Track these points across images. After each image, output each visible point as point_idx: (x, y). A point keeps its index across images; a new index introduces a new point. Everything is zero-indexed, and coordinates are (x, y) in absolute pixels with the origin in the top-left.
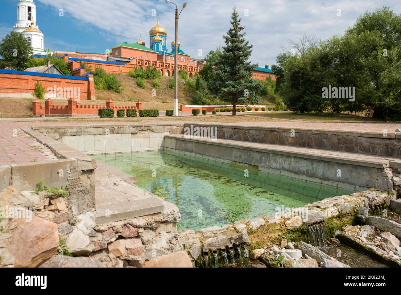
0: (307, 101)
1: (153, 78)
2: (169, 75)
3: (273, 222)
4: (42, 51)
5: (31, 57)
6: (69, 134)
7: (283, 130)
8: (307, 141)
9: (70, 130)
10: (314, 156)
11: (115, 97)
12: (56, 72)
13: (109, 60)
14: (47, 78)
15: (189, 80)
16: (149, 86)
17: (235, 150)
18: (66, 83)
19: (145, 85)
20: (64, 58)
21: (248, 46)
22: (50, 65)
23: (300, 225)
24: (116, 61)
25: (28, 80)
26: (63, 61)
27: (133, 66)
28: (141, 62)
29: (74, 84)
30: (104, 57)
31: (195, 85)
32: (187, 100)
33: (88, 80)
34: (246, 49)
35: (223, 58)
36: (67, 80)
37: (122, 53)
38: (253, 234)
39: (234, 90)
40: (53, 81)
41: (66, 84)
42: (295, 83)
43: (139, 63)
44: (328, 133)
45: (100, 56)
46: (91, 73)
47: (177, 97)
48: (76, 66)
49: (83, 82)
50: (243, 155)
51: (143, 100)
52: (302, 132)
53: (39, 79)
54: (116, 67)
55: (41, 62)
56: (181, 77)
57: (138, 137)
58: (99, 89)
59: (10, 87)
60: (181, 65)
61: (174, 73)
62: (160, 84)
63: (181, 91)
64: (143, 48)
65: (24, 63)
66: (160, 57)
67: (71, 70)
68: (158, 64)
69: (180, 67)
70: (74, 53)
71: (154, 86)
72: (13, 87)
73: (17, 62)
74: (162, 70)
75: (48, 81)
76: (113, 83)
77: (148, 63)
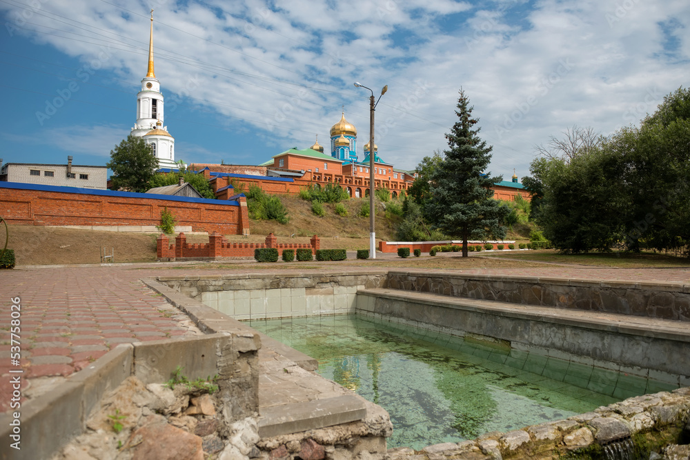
0: (584, 233)
1: (336, 201)
2: (361, 195)
3: (543, 438)
4: (171, 163)
5: (156, 172)
6: (211, 288)
7: (550, 283)
8: (591, 301)
9: (214, 283)
10: (605, 326)
11: (278, 230)
12: (192, 194)
13: (270, 175)
14: (178, 203)
15: (392, 203)
16: (330, 213)
17: (471, 314)
18: (206, 209)
19: (324, 212)
20: (204, 173)
21: (485, 148)
22: (183, 185)
23: (589, 443)
24: (281, 175)
25: (151, 206)
26: (203, 177)
27: (306, 183)
28: (318, 177)
29: (218, 211)
30: (263, 171)
31: (401, 210)
32: (389, 234)
33: (239, 206)
34: (481, 153)
35: (446, 168)
36: (207, 206)
37: (290, 163)
38: (510, 457)
39: (465, 218)
40: (187, 208)
41: (207, 211)
42: (562, 204)
43: (314, 178)
44: (626, 287)
45: (257, 170)
46: (243, 195)
47: (374, 230)
48: (221, 184)
49: (232, 208)
50: (484, 323)
51: (322, 234)
52: (582, 285)
53: (167, 205)
54: (281, 185)
55: (170, 179)
56: (380, 199)
57: (316, 293)
58: (254, 218)
59: (124, 216)
60: (380, 181)
61: (368, 192)
62: (346, 210)
63: (380, 220)
64: (319, 156)
65: (145, 182)
66: (347, 169)
67: (214, 191)
68: (344, 179)
69: (378, 183)
70: (219, 165)
71: (338, 213)
72: (130, 216)
73: (136, 179)
74: (350, 189)
75: (180, 207)
76: (276, 210)
77: (328, 177)
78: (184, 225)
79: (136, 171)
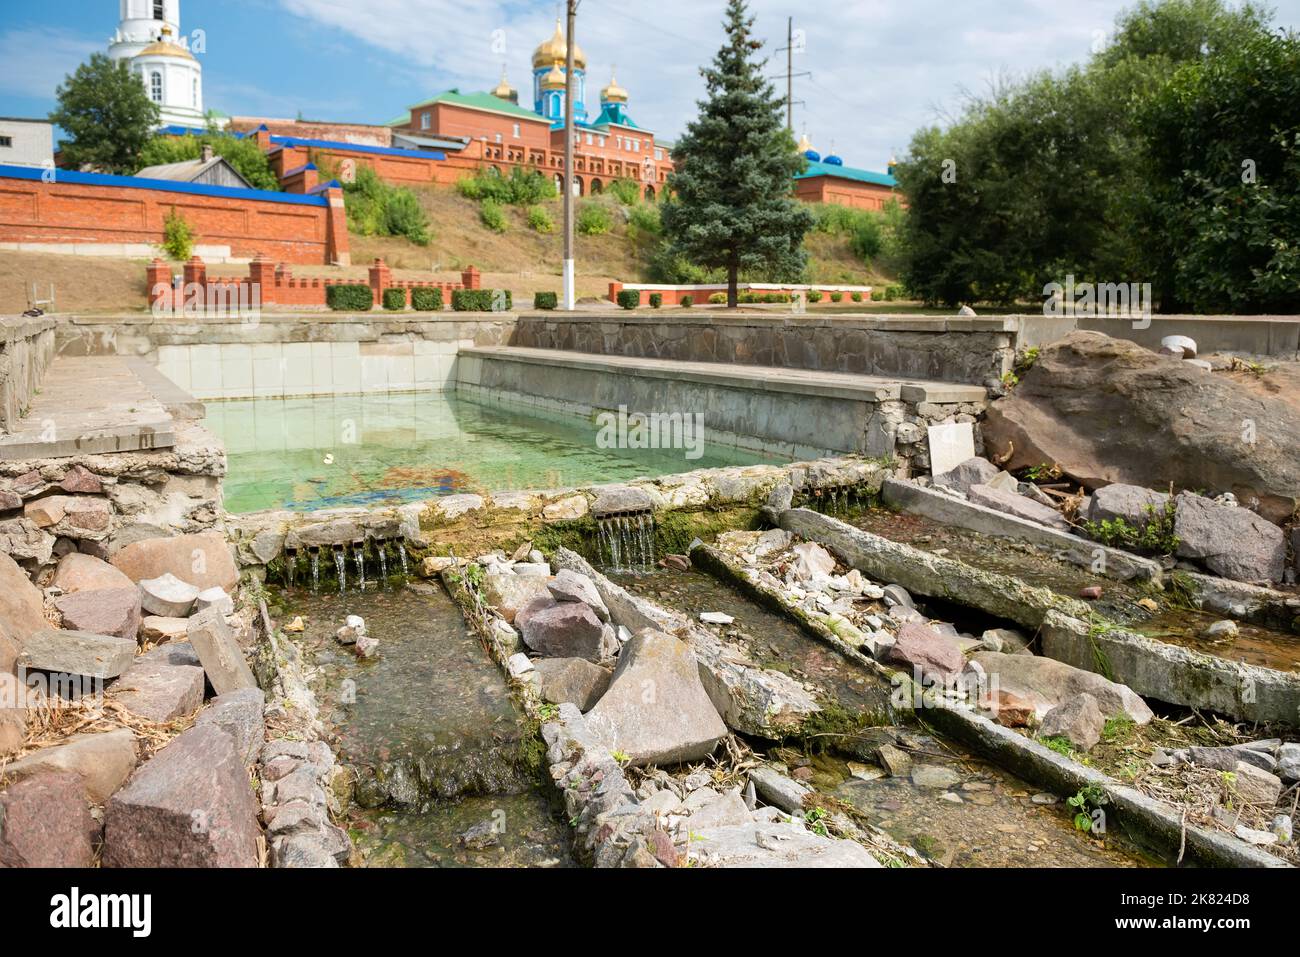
1: (530, 202)
2: (582, 192)
3: (506, 506)
4: (196, 117)
5: (158, 134)
6: (177, 339)
7: (724, 323)
8: (773, 349)
10: (751, 381)
11: (410, 258)
12: (229, 181)
13: (398, 144)
14: (199, 198)
15: (641, 208)
16: (518, 225)
17: (601, 376)
18: (259, 212)
19: (505, 222)
20: (257, 138)
21: (773, 98)
22: (211, 160)
23: (580, 515)
24: (420, 147)
25: (142, 202)
26: (254, 146)
27: (471, 164)
28: (495, 153)
29: (283, 217)
30: (384, 136)
31: (658, 224)
32: (632, 269)
33: (327, 206)
34: (766, 109)
35: (699, 134)
36: (262, 206)
37: (443, 123)
38: (445, 527)
39: (728, 232)
40: (219, 208)
41: (260, 216)
43: (489, 154)
44: (813, 325)
45: (371, 133)
46: (335, 185)
47: (571, 254)
48: (292, 162)
49: (313, 211)
51: (498, 268)
52: (762, 325)
53: (177, 202)
54: (419, 166)
55: (186, 148)
56: (619, 199)
57: (380, 352)
58: (362, 232)
59: (87, 223)
60: (620, 163)
61: (597, 186)
62: (550, 221)
63: (615, 243)
64: (506, 109)
65: (134, 153)
66: (559, 137)
67: (278, 174)
68: (549, 157)
69: (617, 168)
70: (291, 122)
71: (533, 226)
72: (98, 224)
73: (113, 148)
74: (561, 179)
75: (204, 208)
76: (405, 216)
77: (516, 153)
78: (215, 243)
79: (113, 132)
